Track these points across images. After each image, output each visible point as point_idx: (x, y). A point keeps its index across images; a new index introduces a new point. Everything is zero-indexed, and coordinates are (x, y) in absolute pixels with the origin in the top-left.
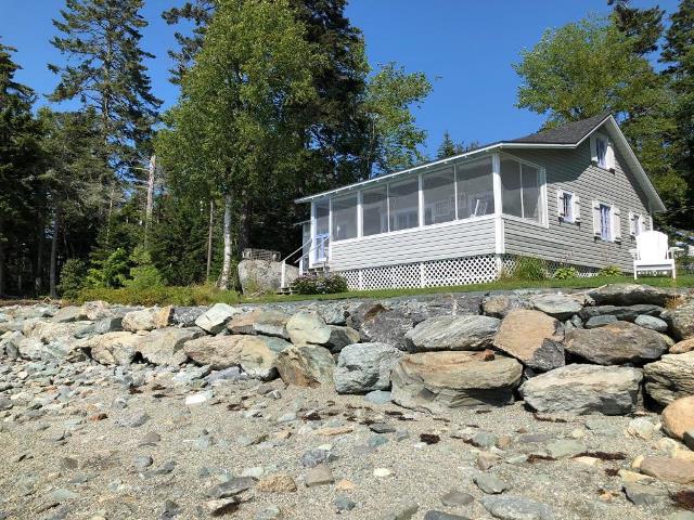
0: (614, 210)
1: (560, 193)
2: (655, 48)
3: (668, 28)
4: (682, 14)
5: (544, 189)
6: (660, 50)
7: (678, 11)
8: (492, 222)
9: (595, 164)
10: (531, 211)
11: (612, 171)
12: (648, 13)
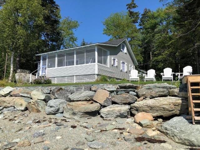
0: (126, 64)
1: (113, 58)
2: (137, 22)
3: (141, 17)
4: (144, 14)
5: (109, 57)
6: (139, 23)
7: (143, 13)
8: (95, 65)
9: (122, 51)
10: (105, 63)
11: (126, 53)
12: (136, 13)
